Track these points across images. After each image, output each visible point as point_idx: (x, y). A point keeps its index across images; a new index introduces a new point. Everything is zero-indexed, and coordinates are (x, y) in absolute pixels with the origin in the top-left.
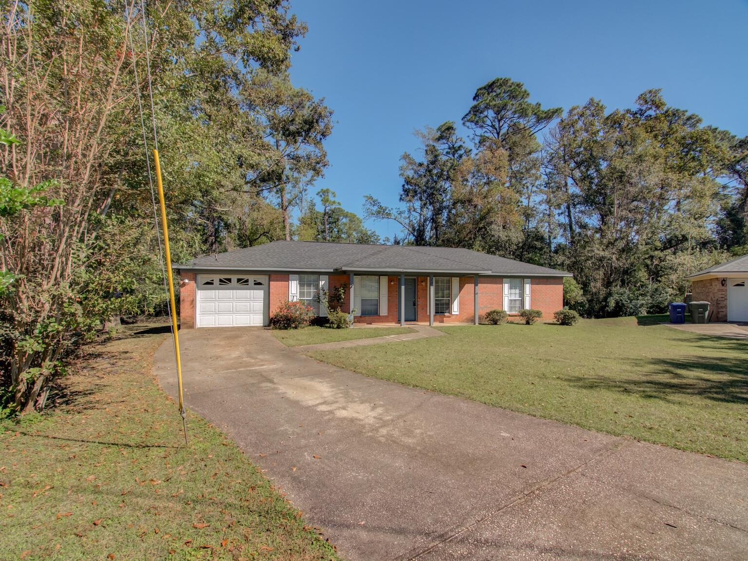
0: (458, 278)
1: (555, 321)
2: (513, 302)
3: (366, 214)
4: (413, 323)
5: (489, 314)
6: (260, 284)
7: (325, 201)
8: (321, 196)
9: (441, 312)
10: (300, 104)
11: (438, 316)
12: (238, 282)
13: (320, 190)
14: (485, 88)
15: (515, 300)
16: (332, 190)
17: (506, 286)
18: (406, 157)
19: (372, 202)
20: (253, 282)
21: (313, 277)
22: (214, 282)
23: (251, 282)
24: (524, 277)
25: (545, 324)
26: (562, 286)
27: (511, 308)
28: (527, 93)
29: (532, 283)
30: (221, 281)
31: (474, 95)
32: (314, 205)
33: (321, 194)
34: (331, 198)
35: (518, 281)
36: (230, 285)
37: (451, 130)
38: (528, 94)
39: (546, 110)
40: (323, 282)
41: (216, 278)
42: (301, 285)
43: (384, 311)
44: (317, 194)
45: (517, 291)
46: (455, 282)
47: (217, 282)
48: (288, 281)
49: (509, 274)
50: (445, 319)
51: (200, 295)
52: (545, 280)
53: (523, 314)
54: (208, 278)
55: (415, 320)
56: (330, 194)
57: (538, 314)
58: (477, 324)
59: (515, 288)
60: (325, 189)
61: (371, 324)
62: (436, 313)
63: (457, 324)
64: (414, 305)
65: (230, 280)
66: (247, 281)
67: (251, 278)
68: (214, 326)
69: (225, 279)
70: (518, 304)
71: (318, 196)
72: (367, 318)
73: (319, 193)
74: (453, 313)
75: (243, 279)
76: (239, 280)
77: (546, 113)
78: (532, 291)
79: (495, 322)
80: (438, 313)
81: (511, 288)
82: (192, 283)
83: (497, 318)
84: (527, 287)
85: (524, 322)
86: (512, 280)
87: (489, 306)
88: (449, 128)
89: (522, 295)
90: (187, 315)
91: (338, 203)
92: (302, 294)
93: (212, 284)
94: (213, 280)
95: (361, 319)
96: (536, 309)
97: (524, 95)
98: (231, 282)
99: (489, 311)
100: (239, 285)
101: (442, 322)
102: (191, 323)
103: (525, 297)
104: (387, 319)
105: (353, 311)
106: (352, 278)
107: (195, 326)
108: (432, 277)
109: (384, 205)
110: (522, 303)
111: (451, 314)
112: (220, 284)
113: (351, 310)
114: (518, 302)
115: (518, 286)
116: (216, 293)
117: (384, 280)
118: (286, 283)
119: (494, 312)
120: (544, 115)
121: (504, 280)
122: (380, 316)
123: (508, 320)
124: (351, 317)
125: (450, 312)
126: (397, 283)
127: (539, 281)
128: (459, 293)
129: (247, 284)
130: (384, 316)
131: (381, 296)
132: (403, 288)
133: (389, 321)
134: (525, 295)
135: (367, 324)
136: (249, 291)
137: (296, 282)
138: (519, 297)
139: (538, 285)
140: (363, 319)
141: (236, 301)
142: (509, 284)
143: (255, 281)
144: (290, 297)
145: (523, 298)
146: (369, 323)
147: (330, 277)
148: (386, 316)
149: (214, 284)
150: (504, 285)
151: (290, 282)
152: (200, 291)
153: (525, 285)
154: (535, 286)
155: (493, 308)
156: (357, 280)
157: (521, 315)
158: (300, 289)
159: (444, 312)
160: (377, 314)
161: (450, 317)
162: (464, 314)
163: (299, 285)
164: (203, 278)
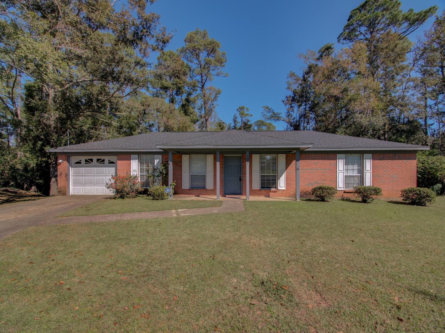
0: (285, 155)
1: (400, 199)
2: (350, 178)
4: (237, 196)
5: (314, 190)
6: (112, 163)
7: (242, 114)
8: (240, 111)
9: (267, 188)
11: (263, 191)
12: (97, 162)
13: (238, 108)
14: (358, 9)
15: (352, 177)
16: (246, 107)
17: (341, 164)
18: (292, 75)
19: (268, 110)
20: (108, 162)
21: (150, 157)
22: (82, 162)
23: (106, 162)
24: (362, 153)
26: (415, 162)
27: (347, 184)
28: (398, 2)
29: (374, 159)
30: (86, 161)
31: (348, 18)
32: (236, 118)
33: (239, 110)
34: (246, 112)
35: (356, 156)
36: (92, 164)
37: (329, 50)
38: (399, 4)
39: (418, 12)
40: (158, 160)
41: (83, 159)
42: (141, 163)
43: (209, 185)
44: (237, 110)
45: (356, 167)
46: (282, 159)
47: (83, 162)
48: (130, 160)
49: (343, 150)
50: (271, 193)
51: (72, 171)
52: (392, 155)
53: (361, 191)
54: (77, 158)
55: (241, 194)
56: (245, 109)
58: (298, 200)
59: (353, 164)
60: (241, 106)
61: (198, 196)
62: (262, 187)
63: (283, 199)
64: (240, 180)
65: (92, 160)
66: (104, 161)
67: (107, 158)
68: (82, 194)
69: (89, 159)
70: (356, 181)
71: (237, 112)
72: (195, 191)
73: (238, 109)
74: (279, 188)
75: (101, 159)
76: (98, 160)
77: (417, 15)
78: (374, 167)
79: (322, 199)
80: (264, 187)
81: (347, 164)
82: (66, 162)
84: (368, 164)
85: (360, 199)
86: (349, 155)
87: (320, 182)
88: (328, 48)
89: (361, 171)
90: (62, 185)
91: (251, 115)
92: (142, 170)
93: (80, 163)
94: (81, 161)
95: (190, 192)
96: (379, 186)
97: (395, 5)
98: (92, 162)
99: (315, 186)
100: (97, 164)
101: (268, 196)
102: (64, 191)
103: (365, 173)
104: (213, 192)
105: (171, 184)
106: (170, 156)
107: (67, 194)
108: (248, 153)
109: (276, 111)
110: (362, 179)
111: (277, 189)
112: (86, 163)
113: (169, 184)
114: (356, 179)
115: (356, 161)
116: (83, 170)
117: (210, 158)
118: (129, 161)
119: (320, 188)
120: (415, 17)
121: (338, 155)
122: (207, 190)
123: (344, 196)
124: (169, 190)
125: (276, 188)
126: (222, 160)
127: (384, 156)
128: (286, 169)
129: (104, 163)
130: (210, 190)
131: (207, 172)
132: (218, 164)
133: (215, 194)
134: (365, 171)
135: (195, 196)
136: (105, 168)
137: (137, 161)
138: (358, 174)
139: (382, 160)
140: (192, 192)
141: (96, 175)
142: (344, 160)
143: (109, 160)
144: (132, 173)
145: (363, 175)
146: (197, 195)
147: (161, 155)
148: (212, 190)
149: (82, 163)
150: (338, 160)
151: (132, 161)
152: (72, 168)
153: (365, 160)
154: (378, 161)
155: (324, 184)
156: (185, 159)
157: (355, 192)
158: (140, 167)
159: (270, 188)
160: (204, 188)
161: (276, 192)
162: (292, 189)
163: (139, 163)
164: (74, 159)
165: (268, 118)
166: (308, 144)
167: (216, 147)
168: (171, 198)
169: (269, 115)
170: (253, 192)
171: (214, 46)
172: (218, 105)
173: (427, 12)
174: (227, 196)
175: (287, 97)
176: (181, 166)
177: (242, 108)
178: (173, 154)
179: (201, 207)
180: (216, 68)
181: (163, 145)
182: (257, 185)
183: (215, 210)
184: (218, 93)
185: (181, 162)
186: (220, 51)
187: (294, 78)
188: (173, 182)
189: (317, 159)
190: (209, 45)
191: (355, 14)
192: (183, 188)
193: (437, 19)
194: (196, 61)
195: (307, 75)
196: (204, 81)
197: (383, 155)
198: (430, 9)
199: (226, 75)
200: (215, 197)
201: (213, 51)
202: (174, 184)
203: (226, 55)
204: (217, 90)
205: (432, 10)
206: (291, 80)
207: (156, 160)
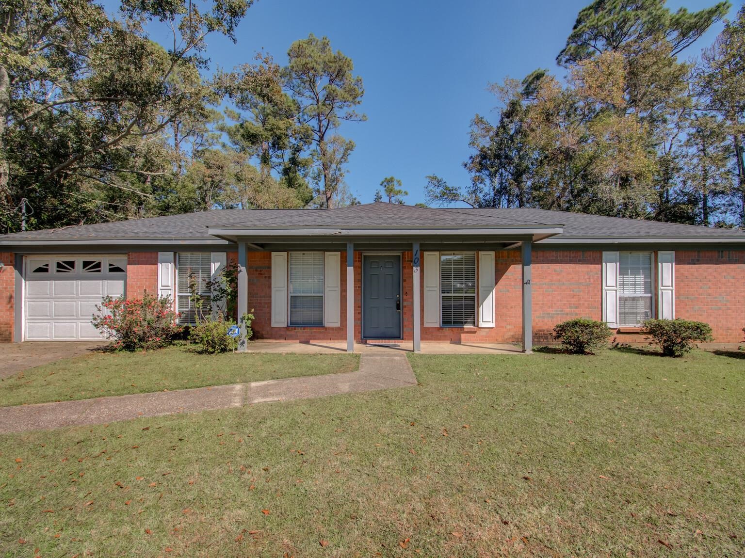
0: (493, 253)
2: (628, 303)
3: (428, 199)
4: (391, 342)
5: (561, 330)
6: (118, 270)
7: (390, 191)
8: (385, 186)
9: (455, 323)
10: (340, 71)
11: (447, 331)
12: (84, 268)
13: (383, 180)
14: (591, 8)
15: (634, 299)
16: (396, 178)
17: (611, 270)
18: (479, 121)
19: (435, 182)
20: (108, 267)
21: (199, 255)
22: (50, 268)
23: (105, 268)
24: (655, 249)
25: (718, 353)
27: (623, 316)
29: (679, 261)
30: (59, 265)
31: (574, 23)
32: (380, 198)
33: (385, 184)
34: (397, 188)
35: (642, 255)
36: (72, 273)
37: (541, 79)
39: (696, 12)
40: (218, 264)
41: (52, 261)
42: (181, 270)
43: (331, 318)
44: (381, 185)
45: (640, 279)
46: (487, 261)
47: (53, 268)
48: (155, 263)
49: (616, 241)
50: (463, 336)
51: (26, 287)
52: (716, 254)
53: (655, 330)
54: (39, 260)
55: (399, 338)
56: (395, 183)
57: (700, 331)
58: (529, 352)
59: (635, 272)
60: (389, 178)
61: (307, 342)
62: (444, 323)
63: (491, 348)
64: (398, 308)
65: (72, 264)
66: (98, 265)
67: (106, 261)
68: (49, 339)
69: (65, 262)
70: (642, 308)
71: (381, 187)
72: (299, 331)
73: (383, 183)
74: (482, 325)
75: (92, 262)
76: (86, 264)
77: (696, 16)
78: (679, 280)
79: (579, 349)
80: (449, 323)
81: (623, 271)
82: (11, 268)
83: (584, 338)
84: (667, 271)
85: (659, 348)
86: (626, 254)
87: (567, 310)
88: (539, 77)
89: (653, 287)
90: (1, 320)
91: (405, 192)
92: (182, 286)
93: (46, 270)
94: (47, 265)
95: (289, 333)
96: (691, 318)
98: (73, 268)
99: (561, 321)
100: (85, 272)
101: (458, 342)
102: (8, 333)
103: (660, 292)
104: (339, 333)
105: (243, 318)
106: (242, 251)
107: (13, 340)
108: (416, 247)
109: (450, 185)
110: (654, 304)
111: (478, 326)
112: (58, 271)
113: (240, 316)
114: (642, 303)
115: (641, 266)
116: (51, 286)
117: (333, 259)
118: (153, 267)
119: (575, 324)
120: (693, 20)
121: (606, 254)
122: (326, 328)
123: (617, 341)
124: (240, 330)
125: (474, 323)
126: (358, 264)
127: (699, 256)
128: (496, 283)
129: (99, 271)
130: (332, 328)
131: (327, 289)
132: (350, 270)
133: (344, 337)
134: (660, 287)
135: (300, 342)
136: (101, 281)
137: (171, 266)
138: (645, 292)
139: (695, 264)
140: (293, 333)
141: (82, 298)
142: (618, 264)
143: (110, 265)
144: (160, 293)
145: (656, 294)
146: (303, 340)
147: (225, 253)
148: (337, 329)
149: (49, 270)
150: (604, 264)
151: (160, 265)
152: (27, 282)
153: (660, 264)
154: (687, 266)
155: (576, 314)
156: (278, 260)
157: (649, 333)
158: (180, 278)
159: (462, 323)
160: (319, 324)
161: (475, 332)
162: (509, 327)
163: (177, 271)
164: (32, 262)
165: (436, 197)
166: (553, 226)
167: (345, 233)
168: (245, 349)
169: (439, 190)
170: (428, 334)
171: (342, 64)
172: (348, 171)
173: (711, 13)
174: (369, 341)
175: (471, 157)
176: (270, 277)
177: (390, 181)
178: (249, 250)
179: (310, 373)
180: (345, 104)
181: (224, 227)
182: (434, 319)
183: (344, 384)
184: (349, 148)
185: (270, 267)
186: (352, 76)
187: (482, 127)
188: (249, 312)
189: (561, 262)
190: (331, 62)
191: (588, 16)
192: (273, 325)
193: (727, 26)
194: (308, 93)
195: (508, 117)
196: (323, 129)
197: (696, 253)
198: (718, 7)
199: (364, 119)
200: (343, 345)
201: (340, 73)
202: (252, 316)
203: (362, 84)
204: (347, 142)
205: (721, 9)
206: (477, 130)
207: (213, 265)
